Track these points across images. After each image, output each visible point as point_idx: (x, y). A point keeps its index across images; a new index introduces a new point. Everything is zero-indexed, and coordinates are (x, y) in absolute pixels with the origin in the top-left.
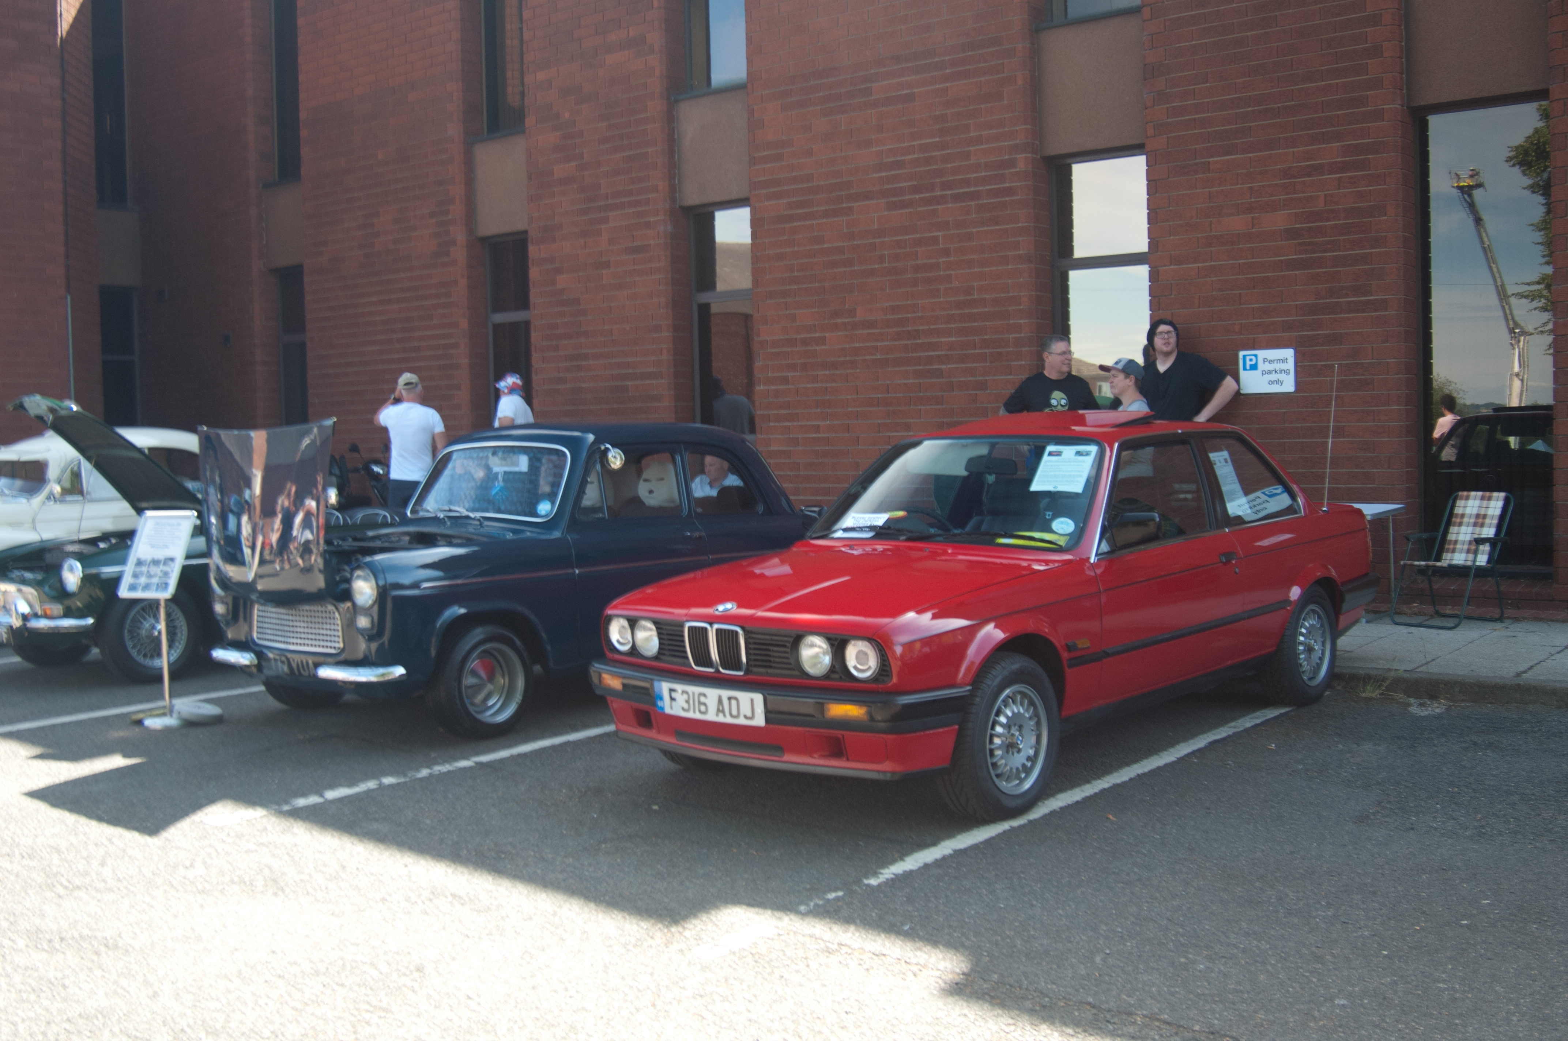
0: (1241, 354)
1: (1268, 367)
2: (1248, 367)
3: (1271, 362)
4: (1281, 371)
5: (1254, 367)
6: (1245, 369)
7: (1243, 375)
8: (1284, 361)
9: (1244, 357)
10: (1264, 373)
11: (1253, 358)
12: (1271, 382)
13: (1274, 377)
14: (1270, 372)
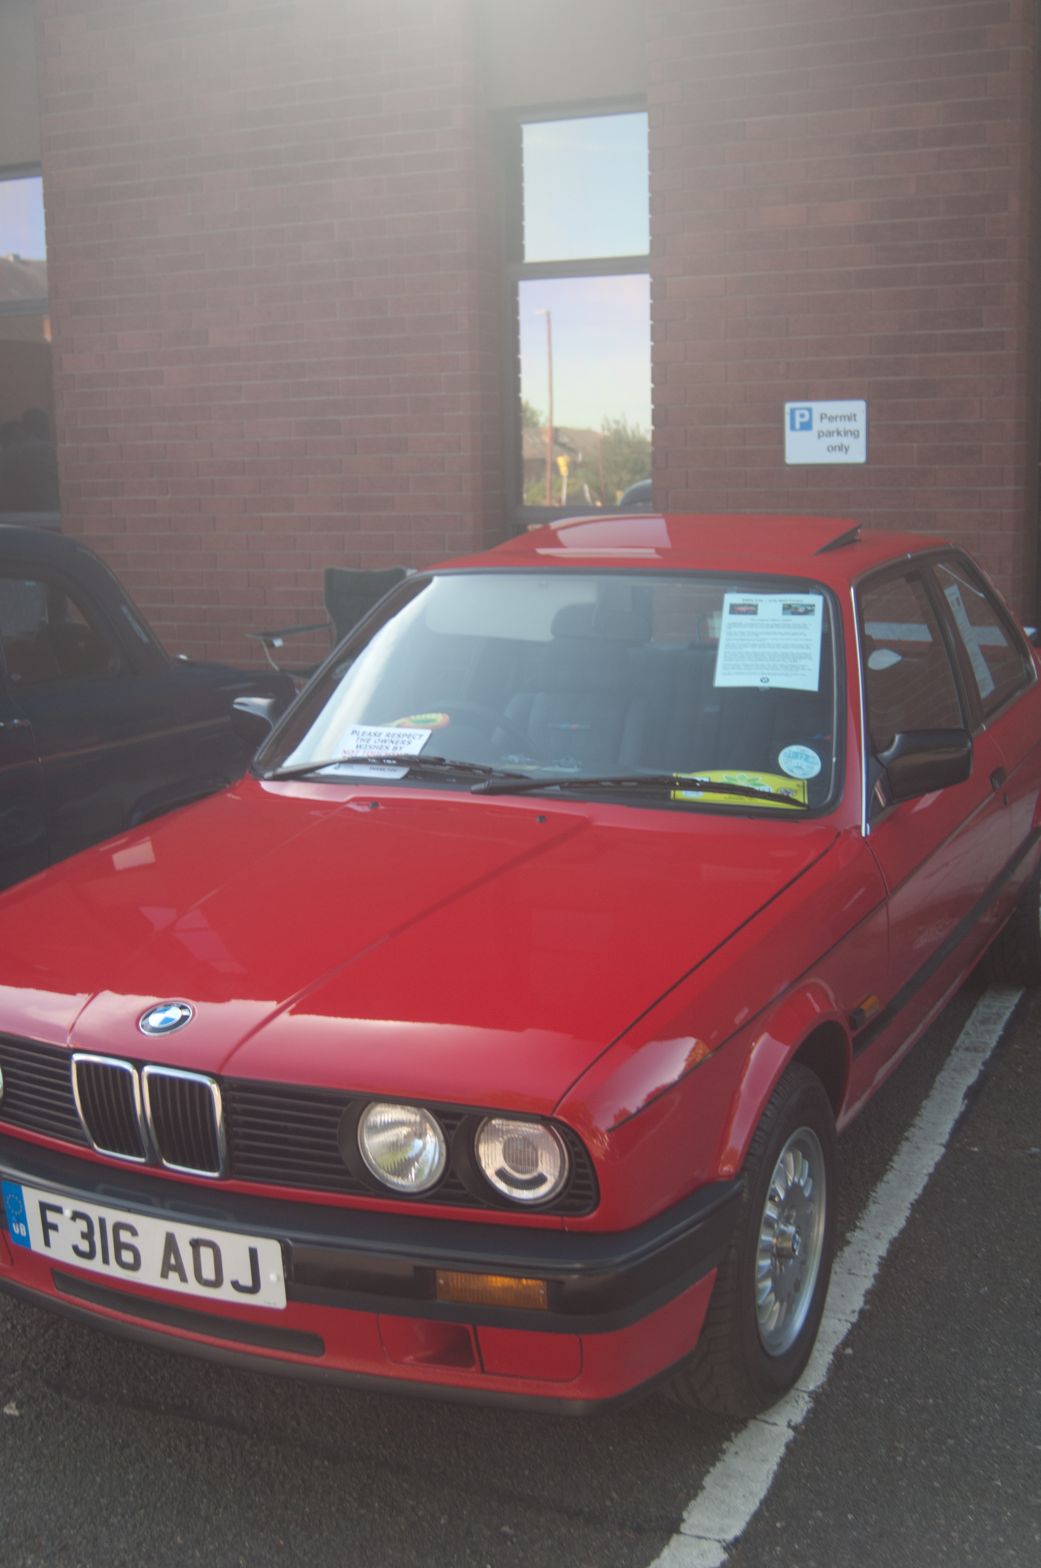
0: (788, 406)
1: (827, 426)
2: (798, 426)
3: (831, 419)
4: (846, 433)
5: (807, 426)
6: (793, 428)
7: (791, 438)
8: (852, 418)
9: (793, 411)
10: (820, 435)
11: (807, 413)
12: (832, 449)
13: (836, 441)
14: (830, 434)
